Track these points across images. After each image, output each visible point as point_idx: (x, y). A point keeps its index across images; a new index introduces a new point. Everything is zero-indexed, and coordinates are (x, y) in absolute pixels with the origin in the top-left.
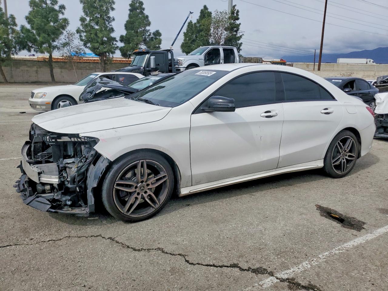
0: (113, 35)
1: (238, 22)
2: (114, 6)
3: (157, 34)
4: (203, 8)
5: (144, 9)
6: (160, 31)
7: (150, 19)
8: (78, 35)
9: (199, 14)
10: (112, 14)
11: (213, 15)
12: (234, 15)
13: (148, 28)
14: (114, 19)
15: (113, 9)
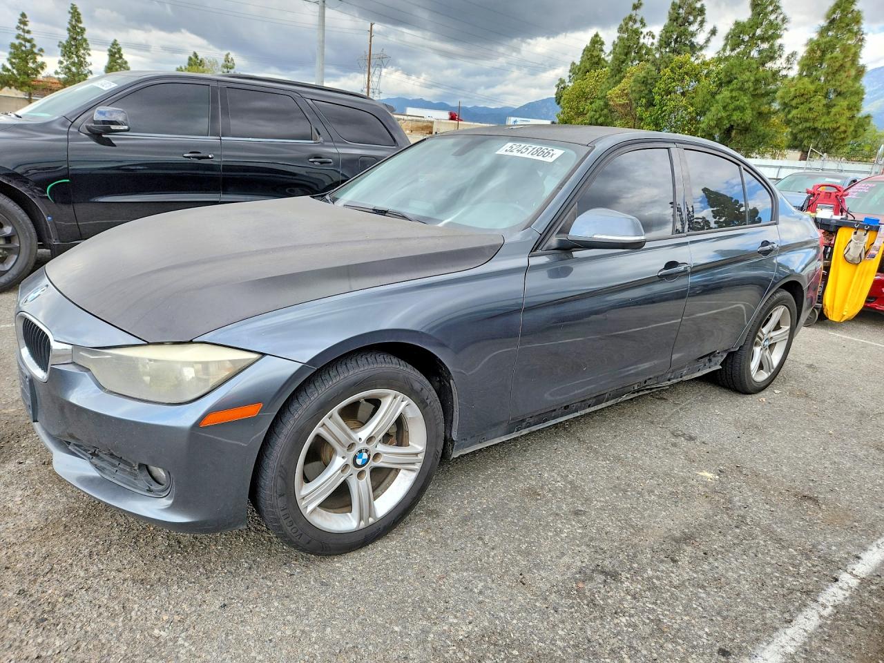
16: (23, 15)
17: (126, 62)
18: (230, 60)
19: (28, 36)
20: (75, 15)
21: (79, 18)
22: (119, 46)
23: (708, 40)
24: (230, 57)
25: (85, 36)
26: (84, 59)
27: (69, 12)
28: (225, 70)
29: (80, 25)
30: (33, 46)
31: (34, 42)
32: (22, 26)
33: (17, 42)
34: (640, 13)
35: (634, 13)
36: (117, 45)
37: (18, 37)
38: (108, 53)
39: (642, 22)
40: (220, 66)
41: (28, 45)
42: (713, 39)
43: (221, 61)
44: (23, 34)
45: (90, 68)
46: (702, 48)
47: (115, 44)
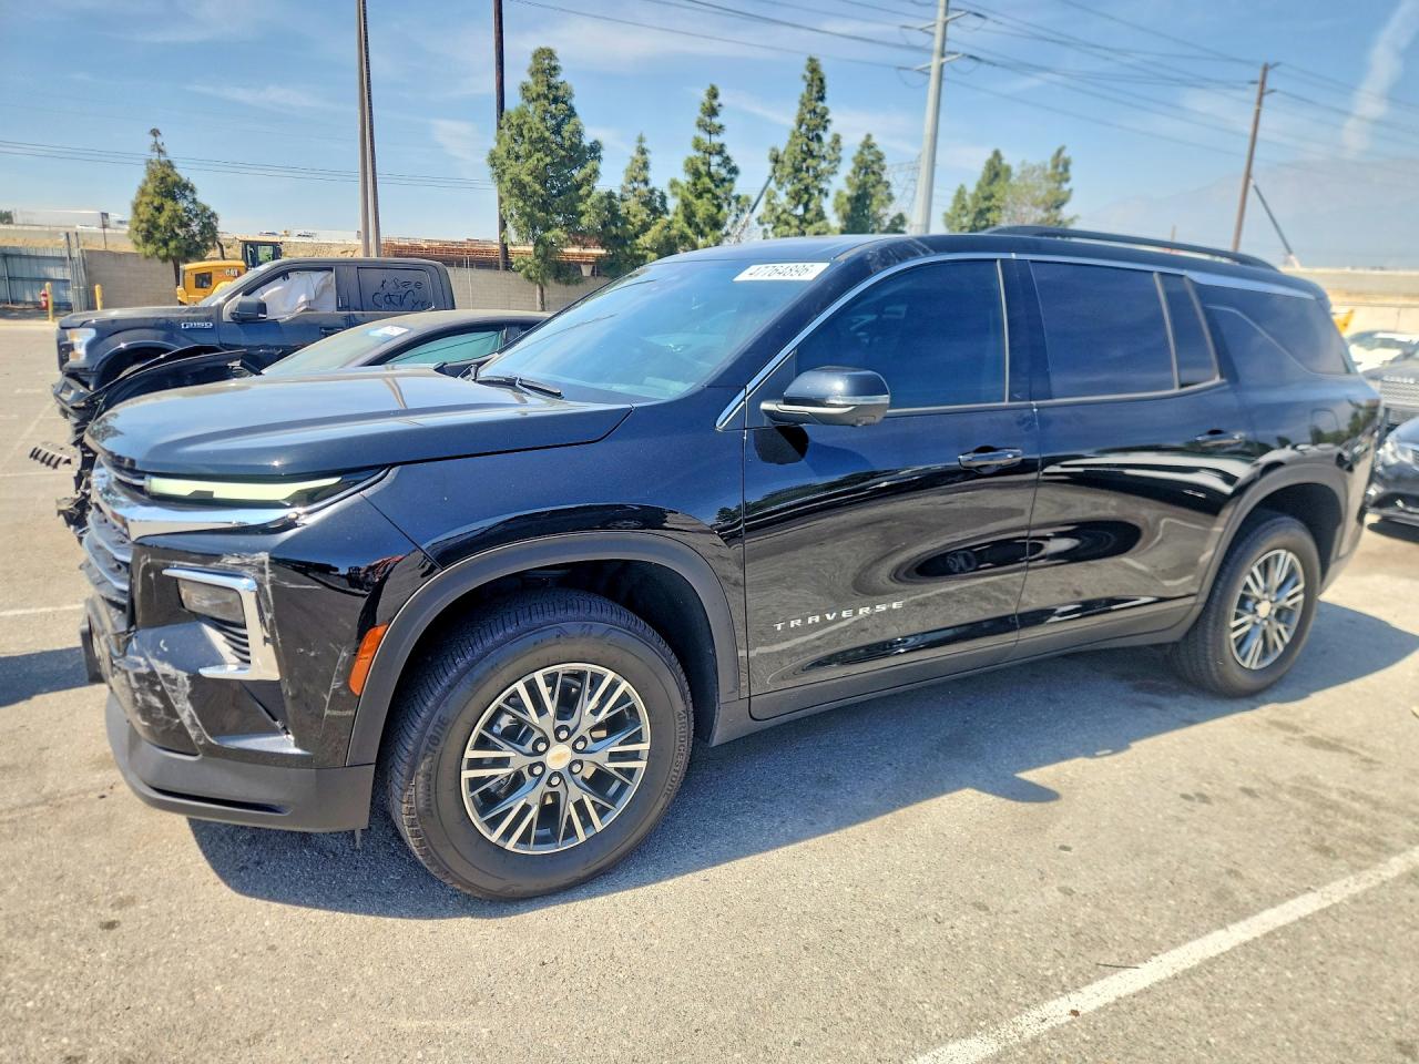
4: (990, 158)
5: (883, 168)
7: (895, 190)
8: (761, 228)
10: (828, 183)
11: (1016, 170)
14: (826, 193)
16: (714, 94)
18: (1062, 163)
19: (716, 140)
20: (817, 84)
21: (822, 89)
22: (877, 149)
24: (1065, 154)
25: (832, 129)
27: (804, 77)
29: (823, 107)
30: (727, 160)
31: (729, 151)
32: (707, 119)
33: (693, 153)
36: (871, 146)
37: (697, 145)
38: (853, 166)
40: (1041, 176)
41: (716, 160)
43: (1049, 170)
44: (705, 137)
47: (868, 145)
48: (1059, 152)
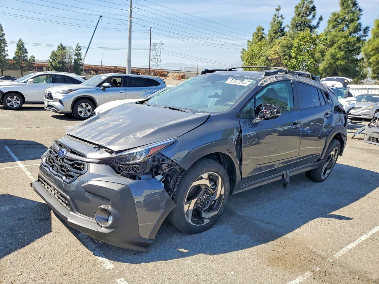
0: (7, 57)
1: (80, 52)
2: (7, 45)
3: (33, 57)
4: (59, 45)
5: (24, 46)
6: (34, 56)
7: (28, 51)
9: (57, 48)
10: (6, 48)
12: (79, 48)
13: (27, 55)
14: (8, 51)
15: (7, 46)
17: (26, 50)
18: (79, 47)
22: (22, 42)
23: (318, 24)
25: (5, 37)
26: (4, 48)
28: (77, 52)
29: (2, 32)
34: (281, 13)
35: (277, 13)
36: (21, 41)
38: (16, 45)
39: (282, 16)
40: (74, 49)
42: (321, 22)
43: (75, 48)
45: (7, 53)
46: (315, 28)
47: (20, 41)
48: (78, 44)
